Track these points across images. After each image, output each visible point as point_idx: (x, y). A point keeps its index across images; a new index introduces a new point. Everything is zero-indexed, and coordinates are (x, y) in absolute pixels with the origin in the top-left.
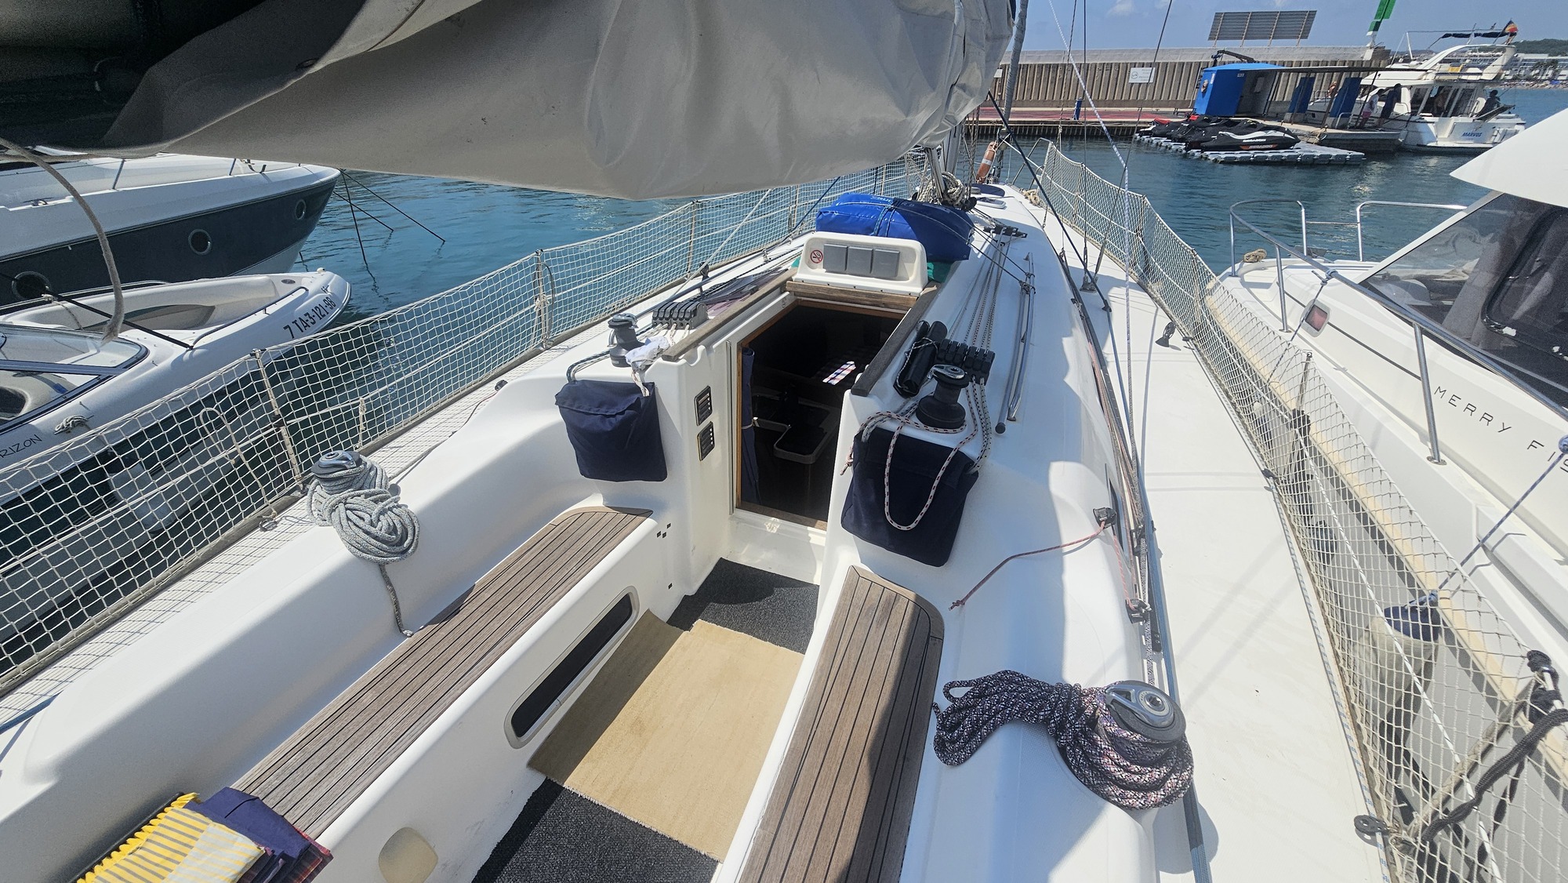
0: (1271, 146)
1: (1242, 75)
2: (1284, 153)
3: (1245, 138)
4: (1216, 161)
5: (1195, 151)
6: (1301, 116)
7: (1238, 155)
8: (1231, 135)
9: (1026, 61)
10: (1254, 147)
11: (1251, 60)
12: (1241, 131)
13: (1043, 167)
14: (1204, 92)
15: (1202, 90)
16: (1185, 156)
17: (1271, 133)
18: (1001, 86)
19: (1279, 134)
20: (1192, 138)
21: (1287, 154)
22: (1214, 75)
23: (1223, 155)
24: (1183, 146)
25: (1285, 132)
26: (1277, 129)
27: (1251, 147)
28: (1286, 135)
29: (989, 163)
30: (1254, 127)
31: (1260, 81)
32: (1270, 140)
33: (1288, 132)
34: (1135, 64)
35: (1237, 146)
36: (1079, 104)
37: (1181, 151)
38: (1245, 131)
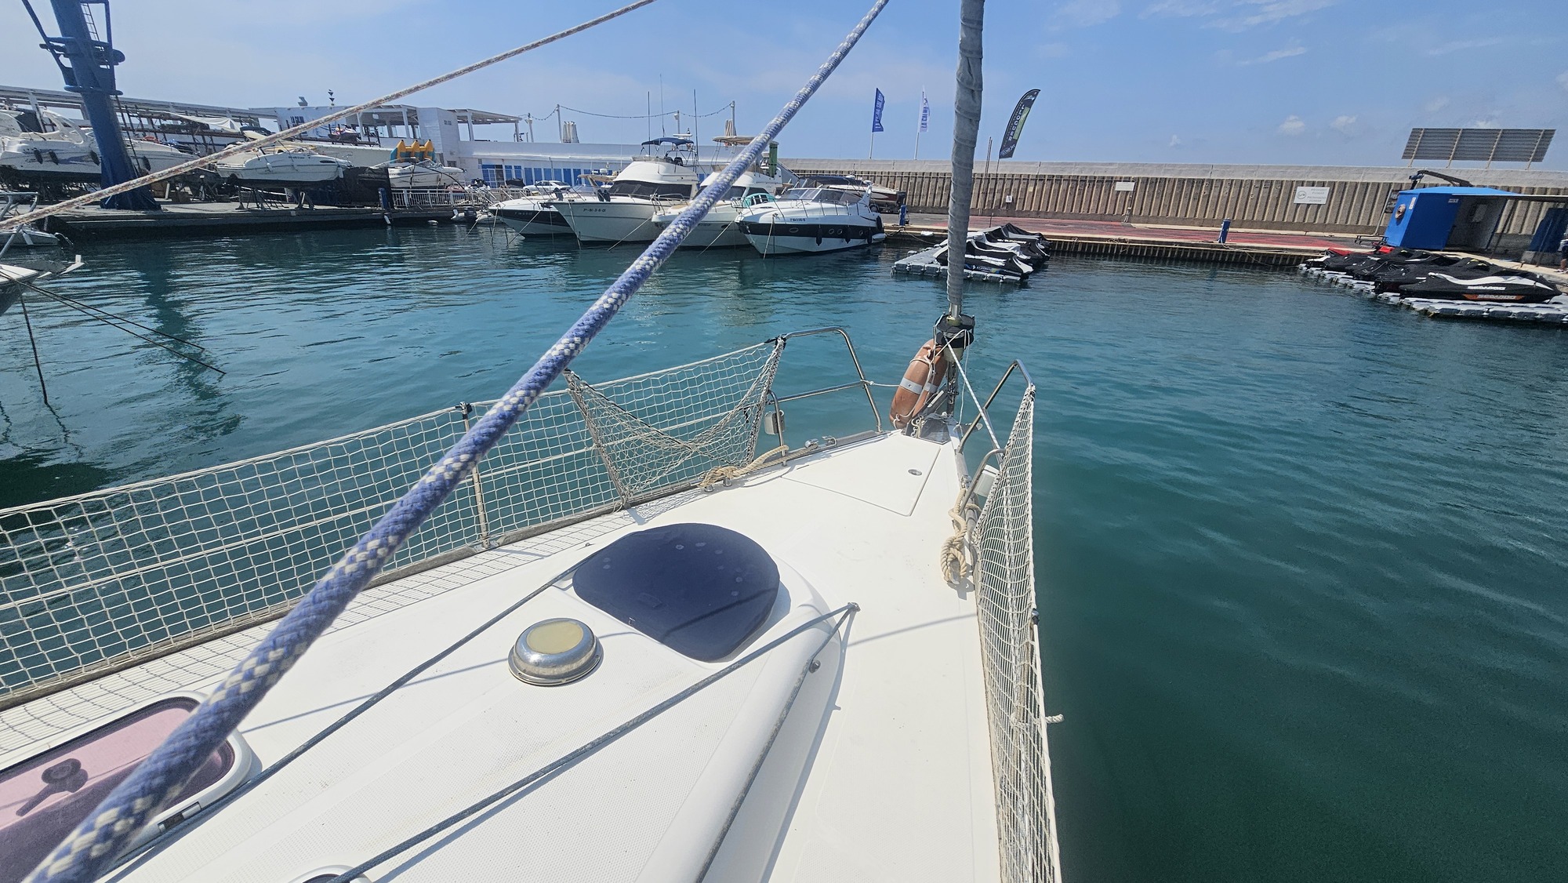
0: (1514, 297)
1: (1454, 201)
2: (1539, 310)
3: (1471, 283)
4: (1425, 312)
5: (1389, 294)
6: (1548, 256)
7: (1462, 307)
8: (1449, 278)
9: (1164, 173)
10: (1486, 297)
11: (1464, 184)
12: (1464, 274)
14: (1400, 219)
15: (1397, 216)
16: (1374, 300)
17: (1514, 280)
18: (1132, 201)
19: (1530, 283)
20: (1387, 276)
21: (1544, 312)
22: (1414, 199)
23: (1437, 305)
24: (1370, 286)
25: (1537, 280)
26: (1525, 275)
27: (1481, 296)
28: (1538, 284)
29: (913, 387)
30: (1486, 270)
31: (1483, 209)
32: (1511, 289)
33: (1542, 280)
34: (1303, 182)
35: (1459, 294)
36: (1227, 225)
37: (1368, 293)
38: (1467, 273)
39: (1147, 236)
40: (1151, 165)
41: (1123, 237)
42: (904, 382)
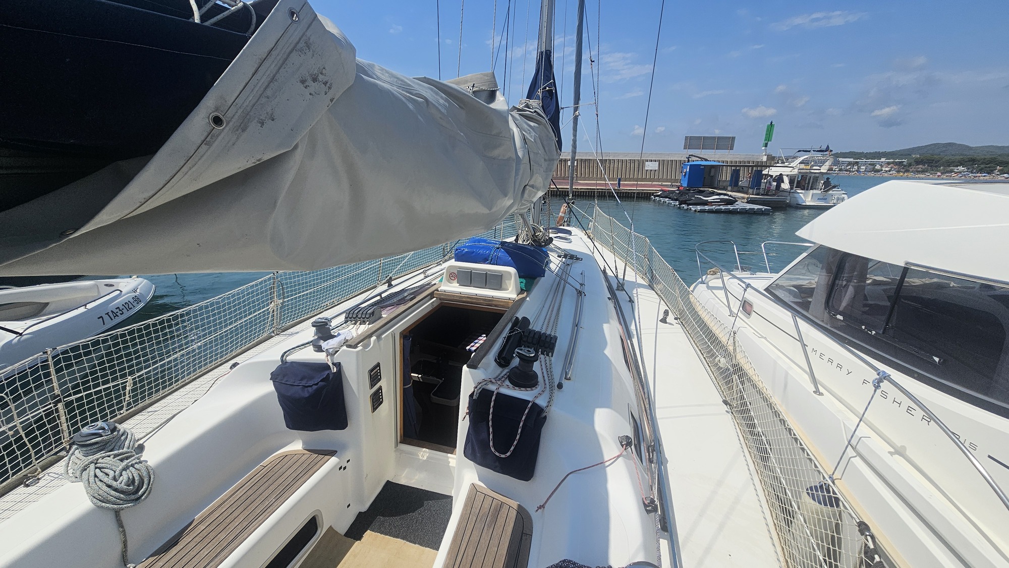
0: (723, 203)
1: (703, 167)
2: (730, 207)
3: (709, 199)
4: (695, 211)
5: (684, 205)
6: (736, 188)
7: (707, 208)
8: (701, 197)
9: (589, 156)
10: (715, 204)
11: (706, 160)
12: (706, 195)
13: (593, 218)
14: (685, 175)
15: (684, 174)
16: (679, 208)
17: (722, 197)
19: (726, 197)
20: (682, 199)
21: (732, 208)
22: (688, 167)
23: (699, 208)
24: (677, 203)
25: (729, 197)
26: (725, 195)
27: (713, 204)
29: (563, 215)
30: (713, 194)
31: (713, 170)
32: (722, 200)
33: (731, 196)
34: (647, 160)
35: (706, 203)
36: (620, 180)
37: (677, 206)
38: (708, 195)
39: (587, 186)
40: (582, 153)
41: (577, 187)
42: (560, 214)
